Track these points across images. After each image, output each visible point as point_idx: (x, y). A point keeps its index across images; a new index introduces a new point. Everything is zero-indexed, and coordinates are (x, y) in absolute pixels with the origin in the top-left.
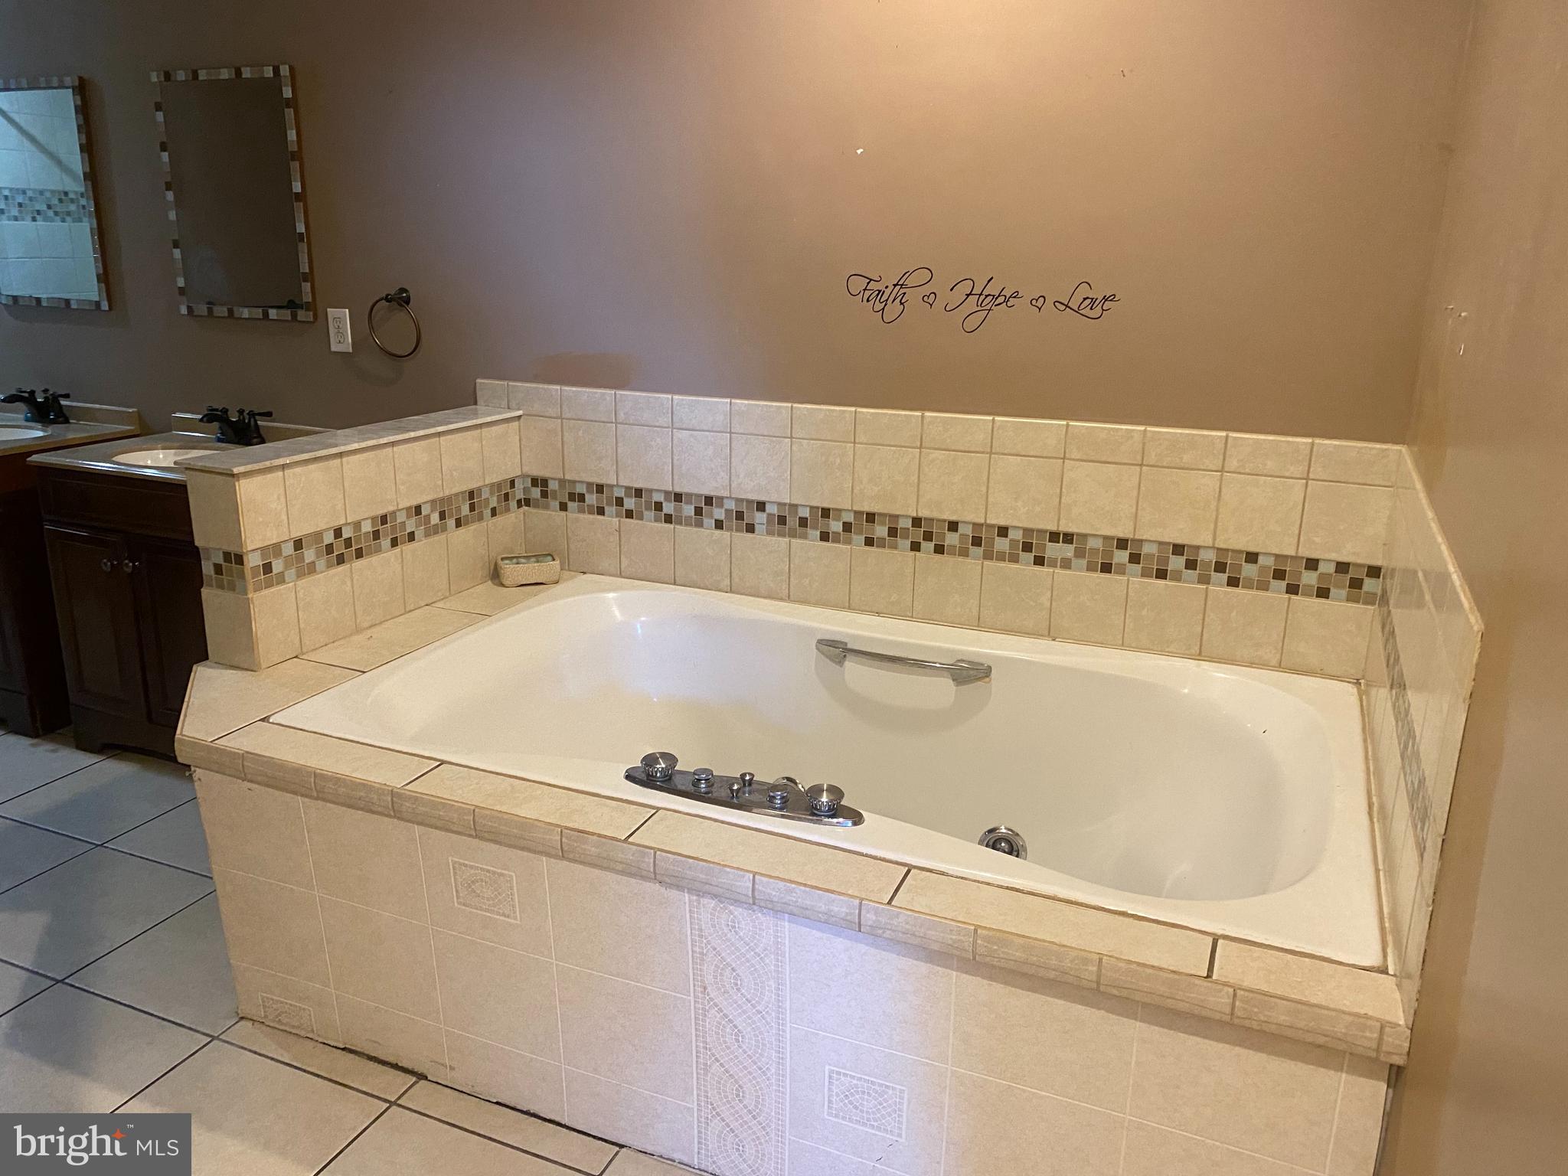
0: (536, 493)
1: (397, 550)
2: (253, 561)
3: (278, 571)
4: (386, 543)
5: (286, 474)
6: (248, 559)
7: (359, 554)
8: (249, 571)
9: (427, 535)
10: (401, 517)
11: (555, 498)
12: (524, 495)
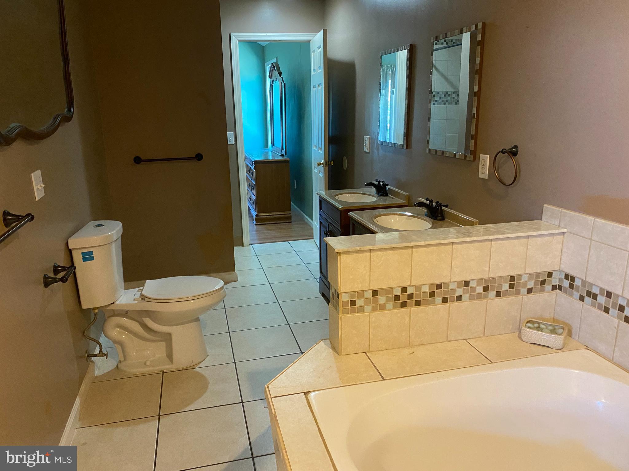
0: (566, 284)
1: (446, 305)
2: (345, 298)
3: (361, 305)
4: (438, 300)
5: (372, 255)
6: (342, 296)
7: (418, 303)
8: (342, 303)
9: (471, 299)
10: (452, 286)
11: (578, 291)
12: (559, 282)
